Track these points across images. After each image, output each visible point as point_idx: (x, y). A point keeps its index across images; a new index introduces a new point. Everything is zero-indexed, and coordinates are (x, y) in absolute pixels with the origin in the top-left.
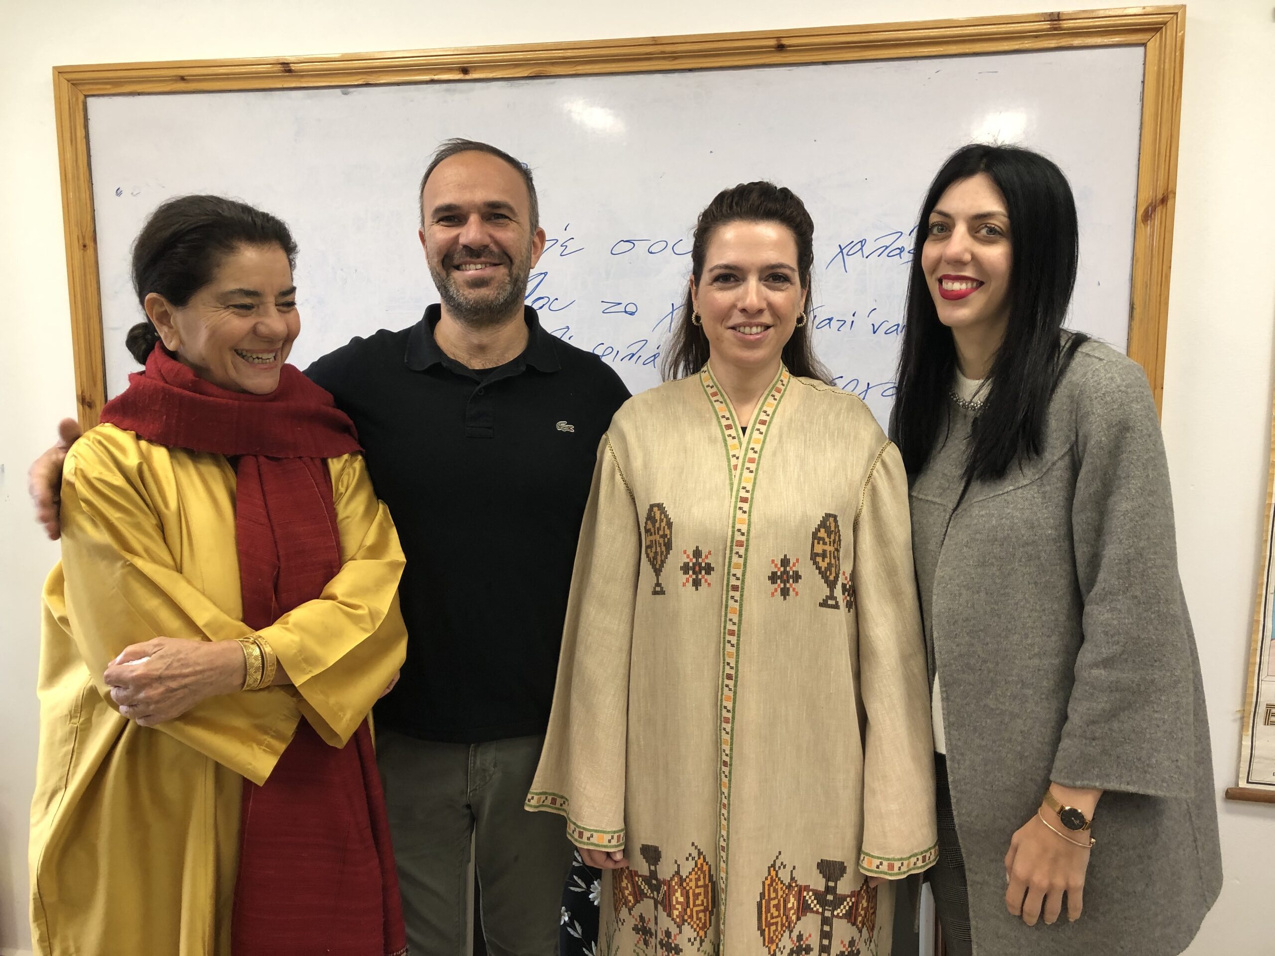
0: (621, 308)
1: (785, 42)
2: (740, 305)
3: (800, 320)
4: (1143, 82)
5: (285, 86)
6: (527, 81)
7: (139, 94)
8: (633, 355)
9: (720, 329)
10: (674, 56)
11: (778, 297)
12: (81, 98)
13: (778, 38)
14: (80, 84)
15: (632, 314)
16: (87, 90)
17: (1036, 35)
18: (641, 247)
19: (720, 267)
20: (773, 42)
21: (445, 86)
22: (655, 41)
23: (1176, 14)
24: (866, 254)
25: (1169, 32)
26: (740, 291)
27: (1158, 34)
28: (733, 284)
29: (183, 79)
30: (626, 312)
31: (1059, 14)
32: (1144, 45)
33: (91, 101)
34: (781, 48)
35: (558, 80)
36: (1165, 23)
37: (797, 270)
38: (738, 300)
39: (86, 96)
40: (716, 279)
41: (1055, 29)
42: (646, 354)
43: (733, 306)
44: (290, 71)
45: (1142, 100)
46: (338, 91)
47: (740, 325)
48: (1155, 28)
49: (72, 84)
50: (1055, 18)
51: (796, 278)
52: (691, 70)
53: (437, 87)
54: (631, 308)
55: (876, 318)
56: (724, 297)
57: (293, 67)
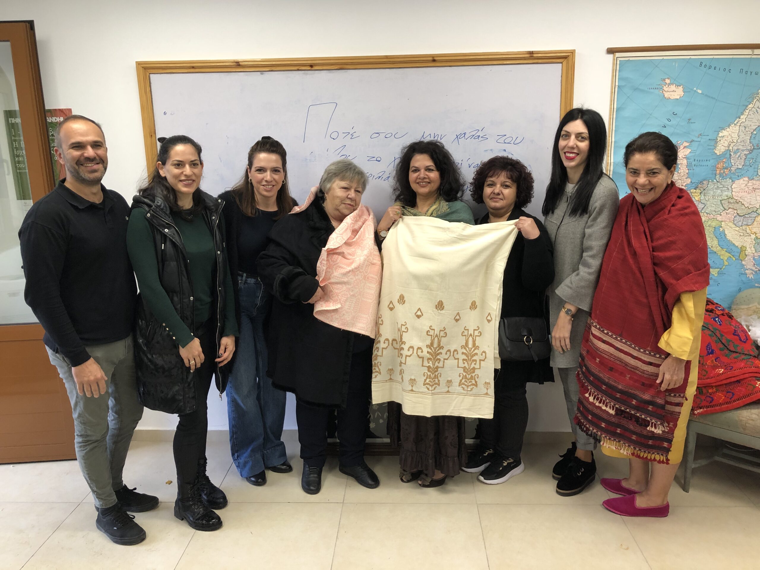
0: (375, 159)
1: (436, 59)
2: (265, 179)
3: (283, 182)
4: (562, 76)
5: (237, 71)
6: (336, 71)
7: (173, 73)
8: (380, 177)
9: (259, 185)
10: (394, 63)
11: (276, 177)
12: (148, 74)
13: (433, 57)
14: (147, 69)
15: (379, 161)
16: (150, 71)
17: (524, 59)
18: (382, 136)
19: (258, 167)
20: (431, 59)
21: (303, 72)
22: (387, 57)
23: (573, 52)
24: (466, 138)
25: (570, 58)
26: (265, 174)
27: (566, 59)
28: (263, 172)
29: (193, 67)
30: (377, 160)
31: (532, 51)
32: (562, 63)
33: (151, 76)
34: (434, 61)
35: (349, 71)
36: (568, 56)
37: (282, 168)
38: (264, 177)
39: (150, 74)
40: (258, 170)
41: (531, 57)
42: (385, 176)
43: (263, 179)
44: (239, 65)
45: (561, 83)
46: (259, 73)
47: (265, 185)
48: (565, 58)
49: (144, 69)
50: (531, 53)
51: (282, 170)
52: (400, 68)
53: (300, 72)
54: (379, 159)
55: (470, 162)
56: (260, 176)
57: (241, 63)
